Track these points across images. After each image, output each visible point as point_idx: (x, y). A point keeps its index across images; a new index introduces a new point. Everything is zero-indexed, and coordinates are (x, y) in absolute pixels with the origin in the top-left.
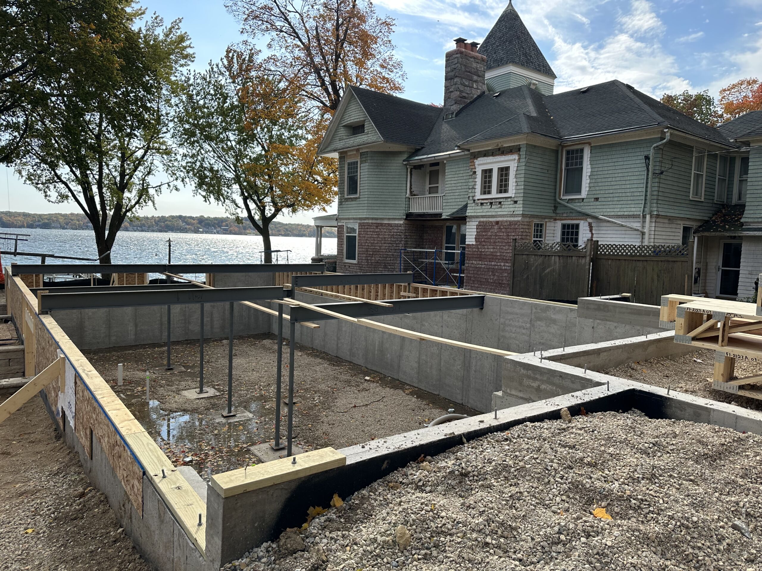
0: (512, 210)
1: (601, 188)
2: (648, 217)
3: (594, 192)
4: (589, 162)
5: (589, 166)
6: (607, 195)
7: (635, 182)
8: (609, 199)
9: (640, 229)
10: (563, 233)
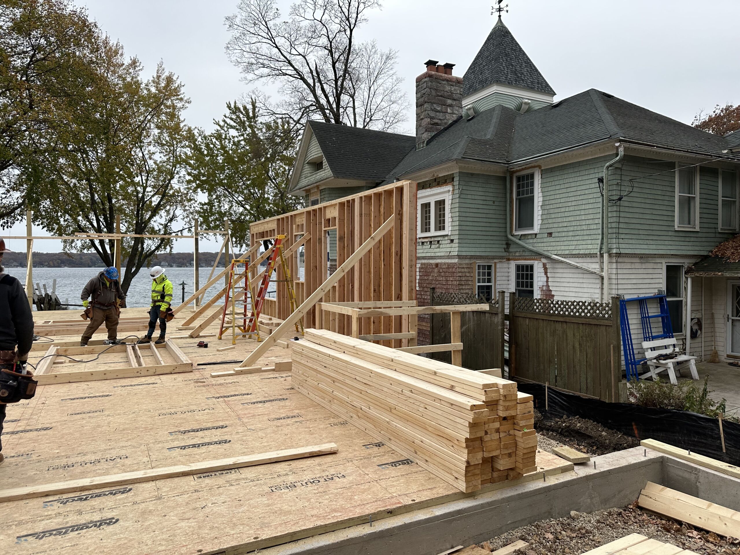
0: (449, 250)
1: (554, 221)
2: (606, 256)
3: (547, 226)
4: (540, 189)
5: (540, 195)
6: (561, 229)
7: (591, 211)
8: (564, 234)
9: (597, 271)
10: (518, 276)
